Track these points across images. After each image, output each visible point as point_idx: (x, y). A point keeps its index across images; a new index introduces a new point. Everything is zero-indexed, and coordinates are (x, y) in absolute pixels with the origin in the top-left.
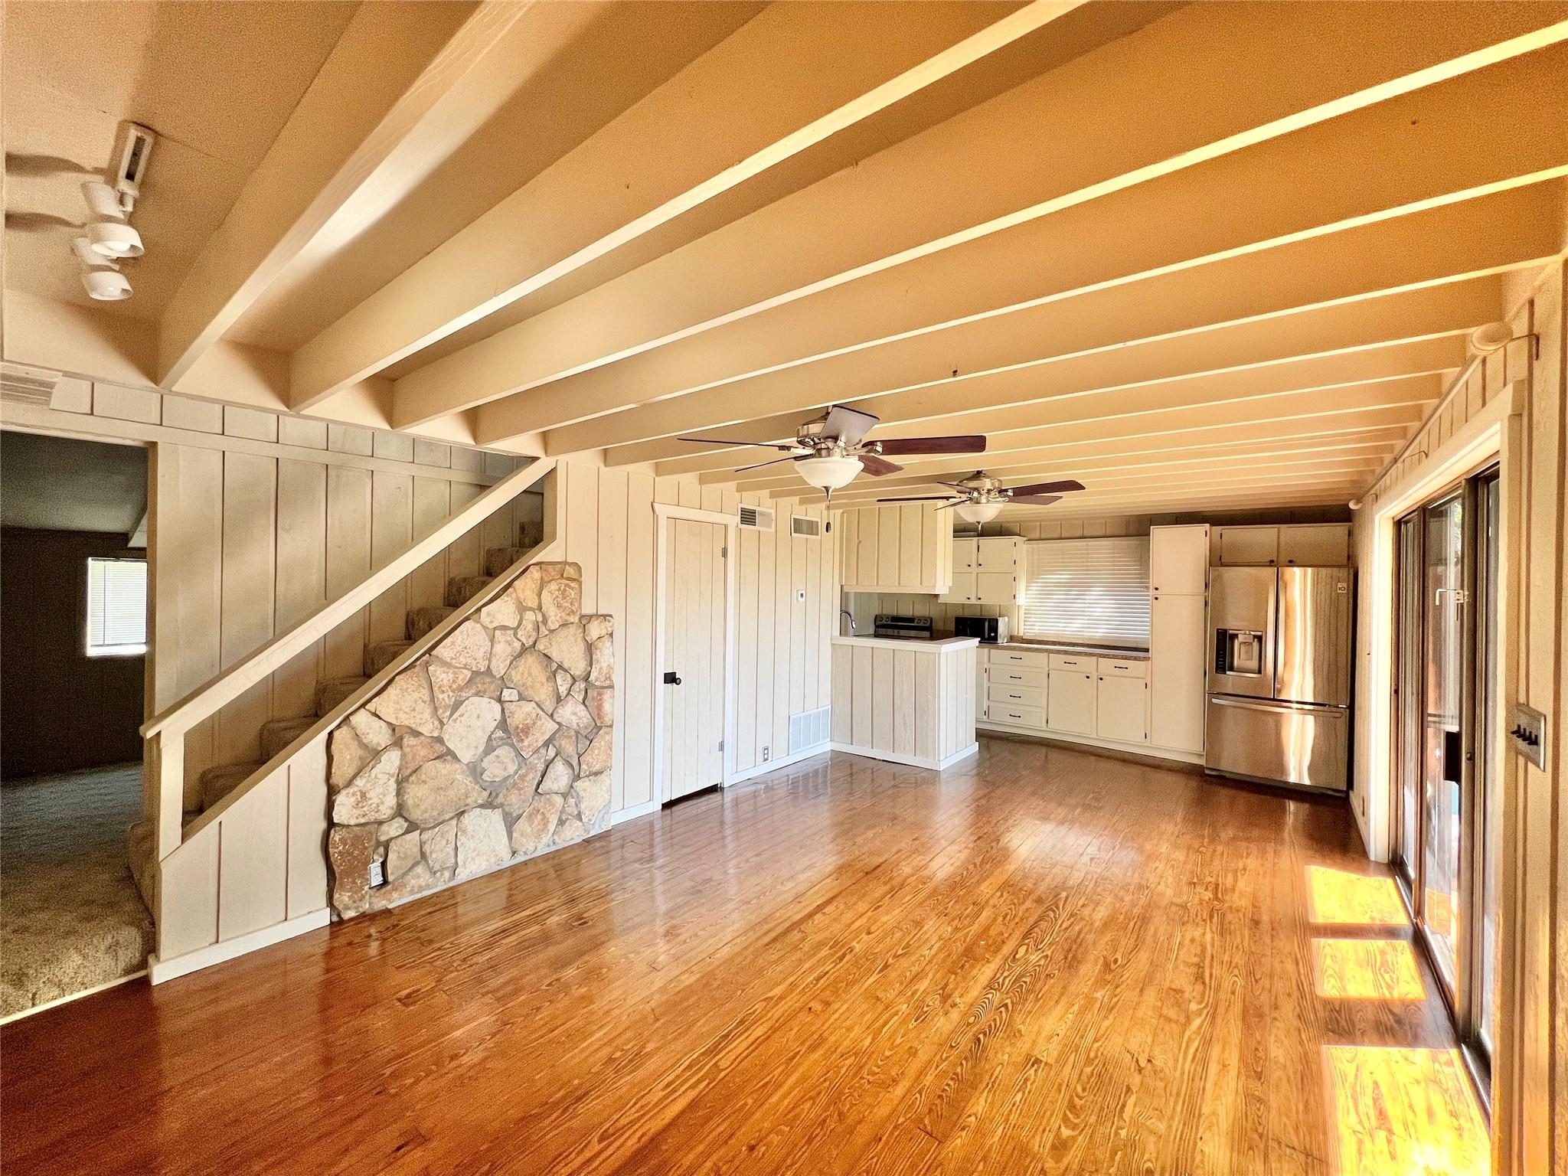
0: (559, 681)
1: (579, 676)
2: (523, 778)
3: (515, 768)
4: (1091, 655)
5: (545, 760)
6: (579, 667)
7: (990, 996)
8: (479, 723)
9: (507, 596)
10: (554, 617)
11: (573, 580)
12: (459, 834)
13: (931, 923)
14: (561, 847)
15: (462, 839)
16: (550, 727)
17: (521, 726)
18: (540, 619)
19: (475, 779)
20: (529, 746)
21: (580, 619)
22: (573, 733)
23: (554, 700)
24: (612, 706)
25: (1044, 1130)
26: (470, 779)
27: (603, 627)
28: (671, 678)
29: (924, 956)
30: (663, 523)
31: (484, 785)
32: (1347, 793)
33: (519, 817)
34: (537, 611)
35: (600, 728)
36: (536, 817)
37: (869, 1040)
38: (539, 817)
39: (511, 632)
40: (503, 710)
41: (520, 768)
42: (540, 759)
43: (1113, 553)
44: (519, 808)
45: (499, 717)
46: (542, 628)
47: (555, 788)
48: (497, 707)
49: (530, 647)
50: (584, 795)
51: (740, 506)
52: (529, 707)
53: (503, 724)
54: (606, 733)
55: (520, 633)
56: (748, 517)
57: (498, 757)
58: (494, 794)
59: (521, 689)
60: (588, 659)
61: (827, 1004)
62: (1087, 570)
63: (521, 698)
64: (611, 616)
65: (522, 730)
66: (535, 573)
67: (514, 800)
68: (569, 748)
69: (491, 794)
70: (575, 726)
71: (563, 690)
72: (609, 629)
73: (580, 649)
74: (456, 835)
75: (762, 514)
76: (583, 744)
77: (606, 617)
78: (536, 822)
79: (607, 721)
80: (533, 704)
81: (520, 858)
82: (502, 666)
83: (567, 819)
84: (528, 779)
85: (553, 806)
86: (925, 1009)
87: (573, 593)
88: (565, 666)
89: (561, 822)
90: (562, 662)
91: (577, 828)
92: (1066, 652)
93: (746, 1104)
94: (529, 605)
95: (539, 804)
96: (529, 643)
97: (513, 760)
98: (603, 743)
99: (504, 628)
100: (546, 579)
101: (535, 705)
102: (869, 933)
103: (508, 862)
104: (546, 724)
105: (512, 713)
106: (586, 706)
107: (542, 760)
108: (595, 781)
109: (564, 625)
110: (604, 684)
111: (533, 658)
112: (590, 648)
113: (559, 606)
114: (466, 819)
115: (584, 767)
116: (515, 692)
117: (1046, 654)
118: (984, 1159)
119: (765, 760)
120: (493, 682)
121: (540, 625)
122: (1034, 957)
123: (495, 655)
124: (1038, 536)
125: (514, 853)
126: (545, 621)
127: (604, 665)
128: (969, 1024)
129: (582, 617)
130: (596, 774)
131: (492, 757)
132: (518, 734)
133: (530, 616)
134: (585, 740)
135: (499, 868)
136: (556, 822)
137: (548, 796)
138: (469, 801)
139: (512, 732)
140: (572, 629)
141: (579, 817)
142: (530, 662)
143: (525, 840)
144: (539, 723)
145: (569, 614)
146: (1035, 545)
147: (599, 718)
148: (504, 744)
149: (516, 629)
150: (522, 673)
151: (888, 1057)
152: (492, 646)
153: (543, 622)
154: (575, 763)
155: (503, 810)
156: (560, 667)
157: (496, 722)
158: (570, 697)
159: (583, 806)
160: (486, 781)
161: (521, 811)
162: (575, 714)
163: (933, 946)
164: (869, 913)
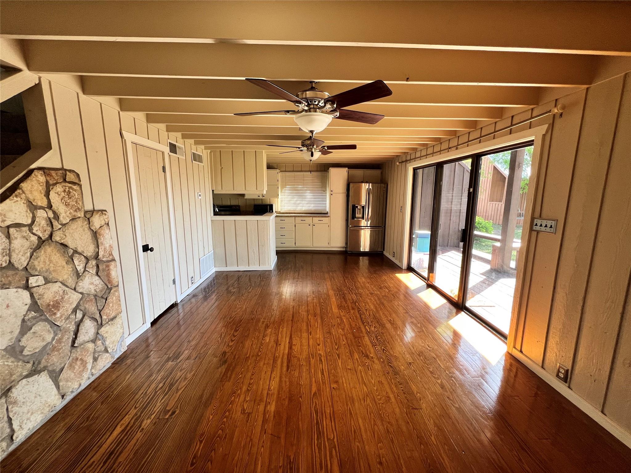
0: (76, 262)
1: (91, 256)
2: (59, 341)
3: (52, 336)
4: (310, 216)
5: (75, 322)
6: (90, 251)
7: (377, 349)
8: (10, 311)
9: (16, 196)
10: (65, 214)
11: (74, 183)
12: (10, 407)
13: (333, 330)
14: (97, 375)
15: (14, 409)
16: (75, 297)
17: (52, 303)
18: (51, 215)
19: (15, 358)
20: (61, 316)
21: (85, 213)
22: (93, 297)
23: (75, 278)
24: (115, 272)
25: (435, 385)
26: (12, 359)
27: (102, 219)
28: (146, 248)
29: (345, 344)
30: (129, 146)
31: (26, 359)
32: (383, 252)
33: (62, 370)
34: (47, 210)
35: (111, 289)
36: (76, 364)
37: (365, 387)
38: (79, 363)
39: (27, 228)
40: (32, 295)
41: (56, 334)
42: (71, 323)
43: (313, 178)
44: (61, 364)
45: (28, 301)
46: (55, 223)
47: (87, 338)
48: (26, 294)
49: (47, 240)
50: (107, 335)
51: (169, 141)
52: (56, 287)
53: (34, 306)
54: (115, 291)
55: (35, 229)
56: (173, 148)
57: (34, 333)
58: (36, 363)
59: (46, 274)
60: (96, 243)
61: (337, 382)
62: (303, 184)
63: (47, 281)
64: (105, 211)
65: (54, 306)
66: (40, 177)
67: (55, 360)
68: (92, 308)
69: (34, 363)
70: (93, 291)
71: (80, 268)
72: (106, 220)
73: (88, 235)
74: (7, 409)
75: (179, 148)
76: (101, 303)
77: (103, 212)
78: (77, 367)
79: (115, 282)
80: (59, 284)
81: (68, 398)
82: (23, 258)
83: (98, 356)
84: (64, 340)
85: (87, 351)
86: (367, 364)
87: (76, 195)
88: (79, 250)
89: (95, 359)
90: (76, 248)
91: (107, 358)
92: (301, 216)
93: (358, 447)
94: (40, 204)
95: (77, 353)
96: (44, 236)
97: (49, 331)
98: (114, 298)
99: (18, 225)
100: (51, 182)
101: (60, 284)
102: (319, 345)
103: (59, 404)
104: (72, 296)
105: (42, 295)
106: (99, 276)
107: (73, 323)
108: (112, 324)
109: (73, 219)
110: (109, 259)
111: (51, 248)
112: (95, 235)
113: (67, 205)
114: (15, 393)
115: (104, 317)
116: (41, 278)
117: (294, 218)
118: (435, 406)
119: (193, 283)
120: (17, 274)
121: (53, 221)
122: (372, 329)
123: (14, 250)
124: (284, 170)
125: (63, 397)
126: (57, 217)
127: (107, 246)
128: (383, 362)
129: (86, 212)
130: (112, 319)
131: (29, 334)
132: (50, 310)
133: (41, 214)
134: (102, 300)
135: (54, 412)
136: (91, 361)
137: (82, 346)
138: (14, 377)
139: (44, 310)
140: (79, 222)
141: (106, 351)
142: (49, 251)
143: (70, 383)
144: (66, 297)
145: (76, 211)
146: (284, 173)
147: (109, 283)
148: (37, 322)
149: (30, 226)
150: (45, 262)
151: (377, 390)
152: (10, 243)
153: (54, 218)
154: (97, 316)
155: (48, 370)
156: (75, 252)
157: (27, 306)
158: (87, 273)
159: (107, 343)
160: (28, 355)
161: (62, 365)
162: (92, 283)
163: (343, 339)
164: (310, 337)
